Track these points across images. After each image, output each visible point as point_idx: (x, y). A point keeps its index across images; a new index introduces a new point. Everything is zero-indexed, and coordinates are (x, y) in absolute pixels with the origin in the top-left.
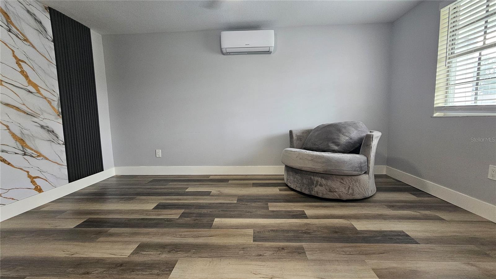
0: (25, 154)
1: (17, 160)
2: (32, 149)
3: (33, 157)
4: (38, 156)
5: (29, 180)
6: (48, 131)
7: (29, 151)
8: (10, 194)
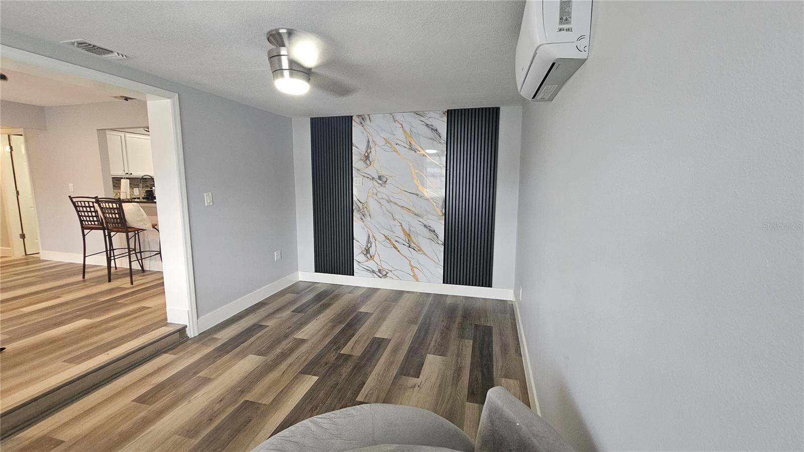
0: (409, 247)
1: (404, 249)
2: (415, 244)
3: (414, 250)
4: (419, 250)
5: (410, 268)
6: (430, 230)
7: (412, 245)
8: (396, 273)
